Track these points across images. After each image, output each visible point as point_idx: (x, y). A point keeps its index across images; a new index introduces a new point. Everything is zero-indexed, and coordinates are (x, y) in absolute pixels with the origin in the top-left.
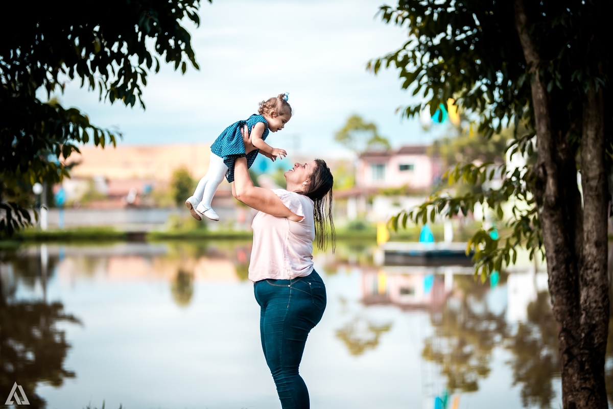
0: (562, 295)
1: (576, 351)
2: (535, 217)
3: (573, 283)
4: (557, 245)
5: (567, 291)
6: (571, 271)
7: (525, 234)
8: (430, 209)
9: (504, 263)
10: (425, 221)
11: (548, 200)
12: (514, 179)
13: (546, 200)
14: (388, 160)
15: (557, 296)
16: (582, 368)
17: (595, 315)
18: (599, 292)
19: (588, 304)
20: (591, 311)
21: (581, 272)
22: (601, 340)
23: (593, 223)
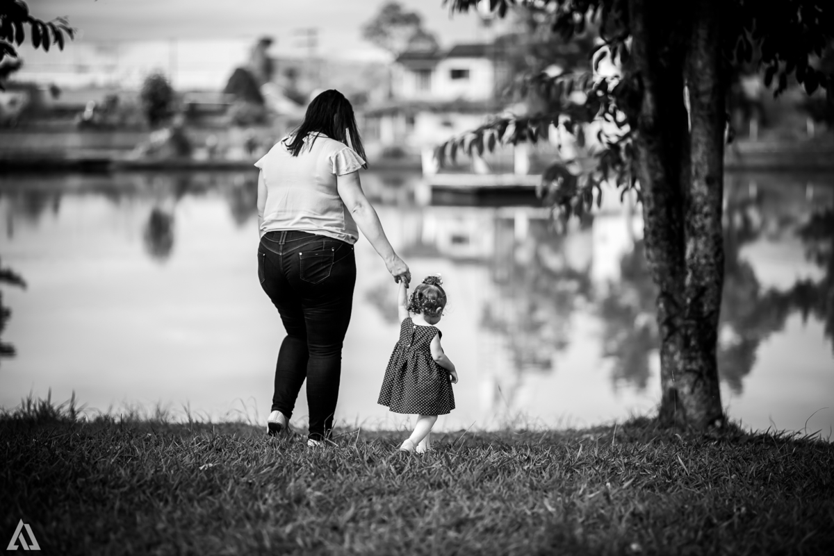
0: (662, 248)
1: (678, 322)
2: (627, 144)
3: (676, 232)
5: (668, 243)
6: (674, 216)
7: (614, 167)
8: (487, 135)
9: (585, 206)
10: (481, 151)
11: (645, 121)
12: (600, 93)
13: (642, 122)
14: (436, 64)
15: (654, 250)
16: (686, 345)
17: (705, 274)
18: (711, 244)
19: (695, 258)
20: (700, 268)
21: (687, 218)
22: (712, 308)
23: (704, 153)
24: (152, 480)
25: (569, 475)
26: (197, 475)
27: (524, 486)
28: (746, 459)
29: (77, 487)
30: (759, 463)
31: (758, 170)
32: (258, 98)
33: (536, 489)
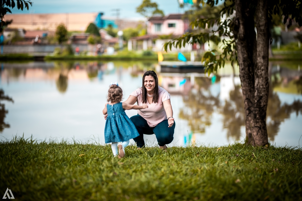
0: (246, 82)
1: (252, 109)
2: (234, 45)
3: (252, 76)
4: (244, 58)
5: (248, 80)
6: (251, 70)
7: (229, 53)
10: (180, 47)
11: (240, 36)
12: (224, 26)
13: (239, 36)
14: (163, 22)
15: (244, 82)
16: (255, 117)
17: (262, 91)
18: (264, 80)
19: (258, 86)
20: (260, 89)
21: (256, 71)
22: (265, 104)
23: (262, 47)
24: (62, 158)
25: (213, 158)
26: (78, 157)
27: (197, 161)
28: (278, 155)
29: (34, 161)
30: (282, 156)
31: (280, 60)
32: (98, 34)
33: (202, 162)
